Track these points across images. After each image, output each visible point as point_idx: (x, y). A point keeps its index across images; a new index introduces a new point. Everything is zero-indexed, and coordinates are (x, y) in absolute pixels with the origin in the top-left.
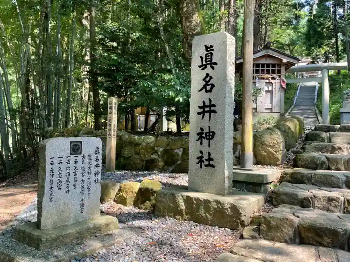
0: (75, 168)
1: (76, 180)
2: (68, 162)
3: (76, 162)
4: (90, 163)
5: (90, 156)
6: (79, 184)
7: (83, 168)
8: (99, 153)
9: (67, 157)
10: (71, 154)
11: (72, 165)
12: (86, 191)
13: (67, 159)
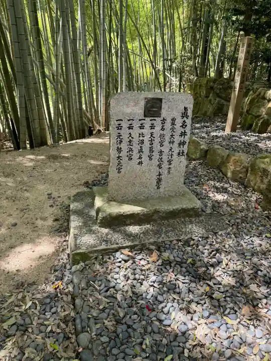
0: (152, 135)
1: (151, 150)
2: (142, 127)
3: (152, 127)
4: (173, 129)
5: (173, 120)
6: (156, 155)
7: (162, 136)
8: (187, 117)
9: (140, 120)
10: (145, 116)
11: (147, 131)
12: (165, 165)
13: (141, 122)
